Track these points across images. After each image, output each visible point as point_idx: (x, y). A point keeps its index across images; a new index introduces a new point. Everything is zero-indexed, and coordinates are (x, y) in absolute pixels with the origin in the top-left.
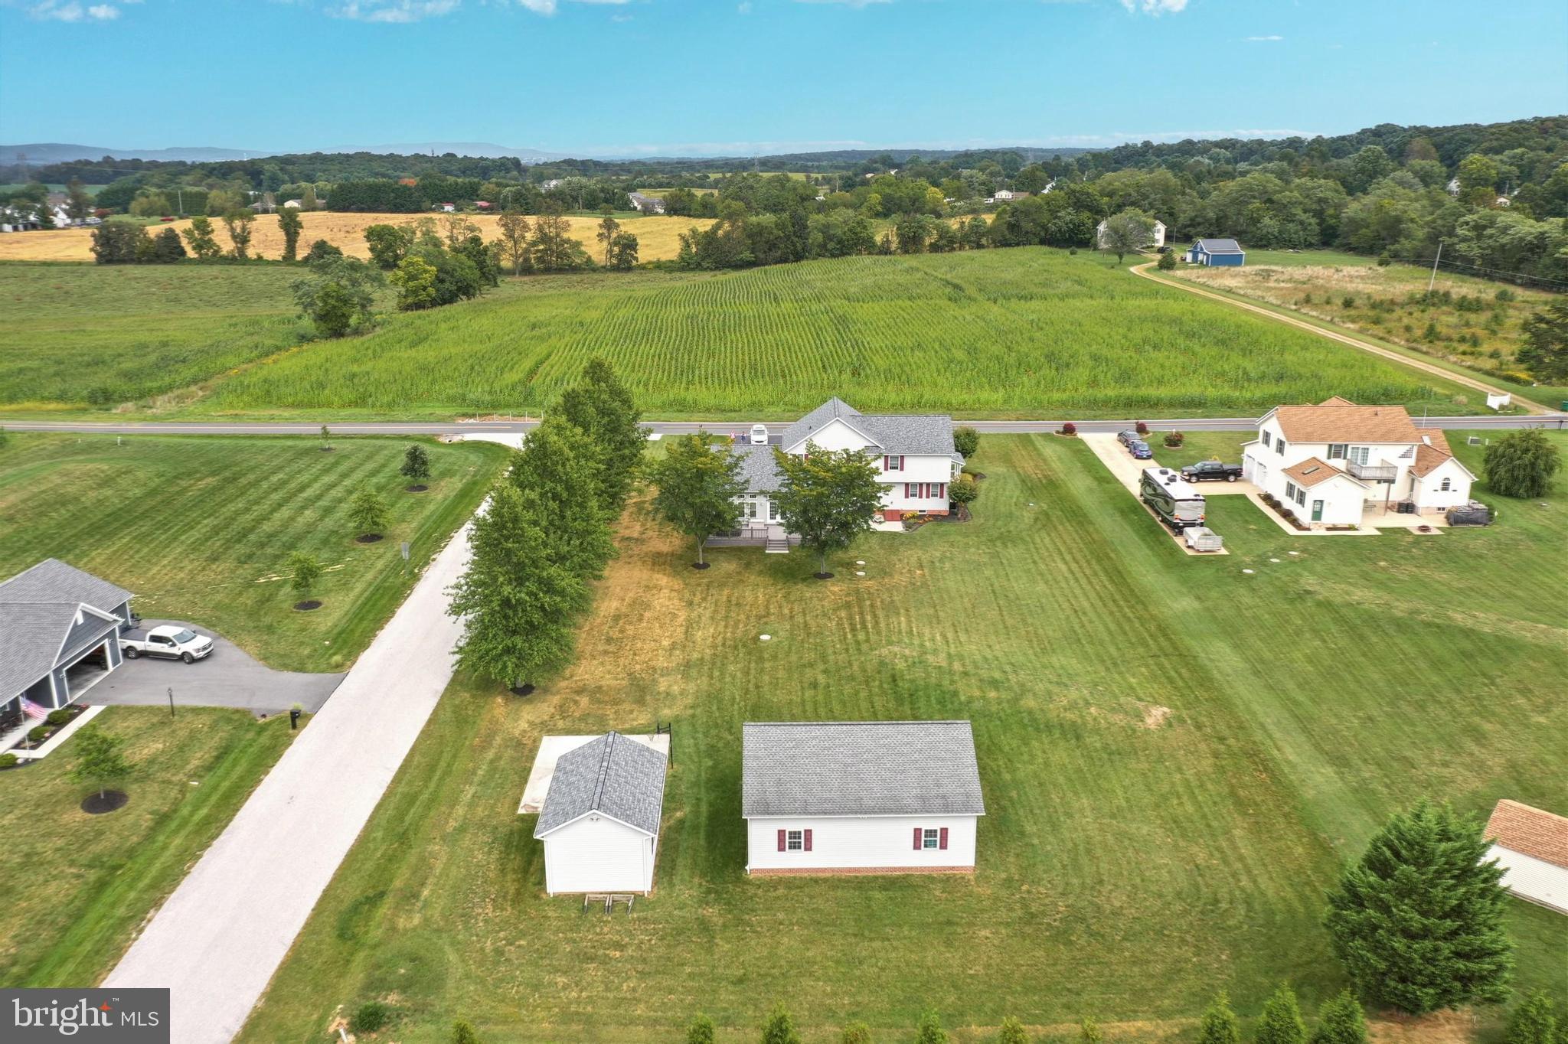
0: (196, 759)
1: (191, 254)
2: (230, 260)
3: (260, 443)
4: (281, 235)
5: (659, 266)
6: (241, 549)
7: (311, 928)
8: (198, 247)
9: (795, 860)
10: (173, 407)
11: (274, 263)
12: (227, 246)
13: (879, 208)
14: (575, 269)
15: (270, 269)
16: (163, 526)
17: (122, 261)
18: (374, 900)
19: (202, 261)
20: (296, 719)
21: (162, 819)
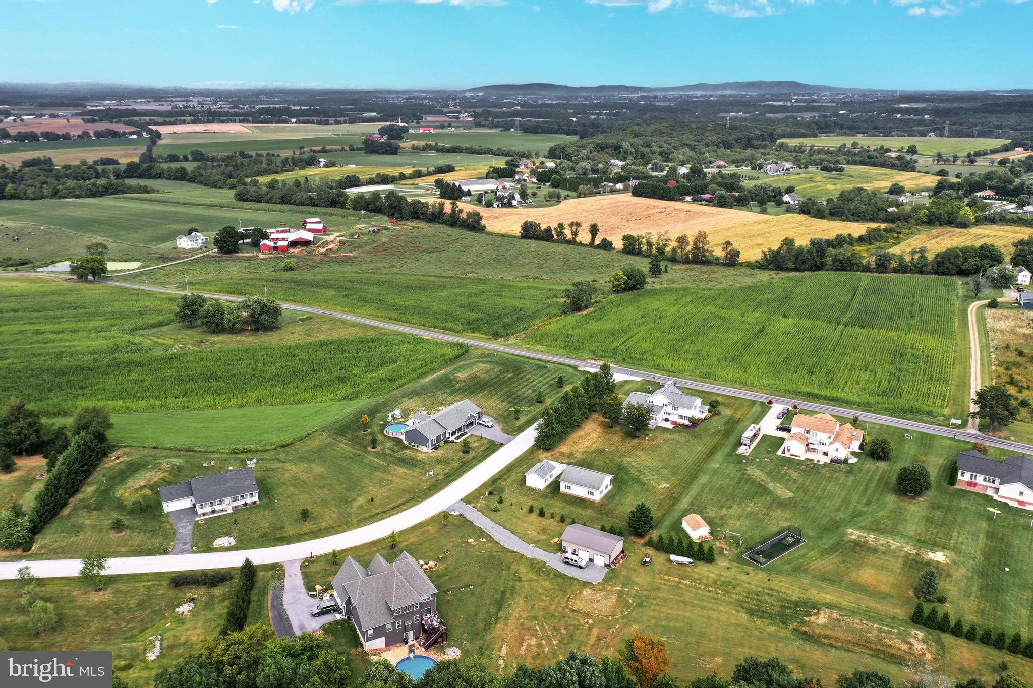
0: (483, 448)
1: (555, 237)
2: (570, 242)
3: (531, 361)
4: (590, 236)
5: (749, 265)
6: (510, 399)
7: (489, 480)
8: (558, 235)
9: (567, 491)
10: (514, 341)
11: (585, 245)
12: (569, 236)
13: (924, 219)
14: (708, 262)
15: (583, 249)
16: (495, 389)
17: (530, 238)
18: (499, 479)
19: (558, 241)
20: (502, 445)
21: (474, 458)
